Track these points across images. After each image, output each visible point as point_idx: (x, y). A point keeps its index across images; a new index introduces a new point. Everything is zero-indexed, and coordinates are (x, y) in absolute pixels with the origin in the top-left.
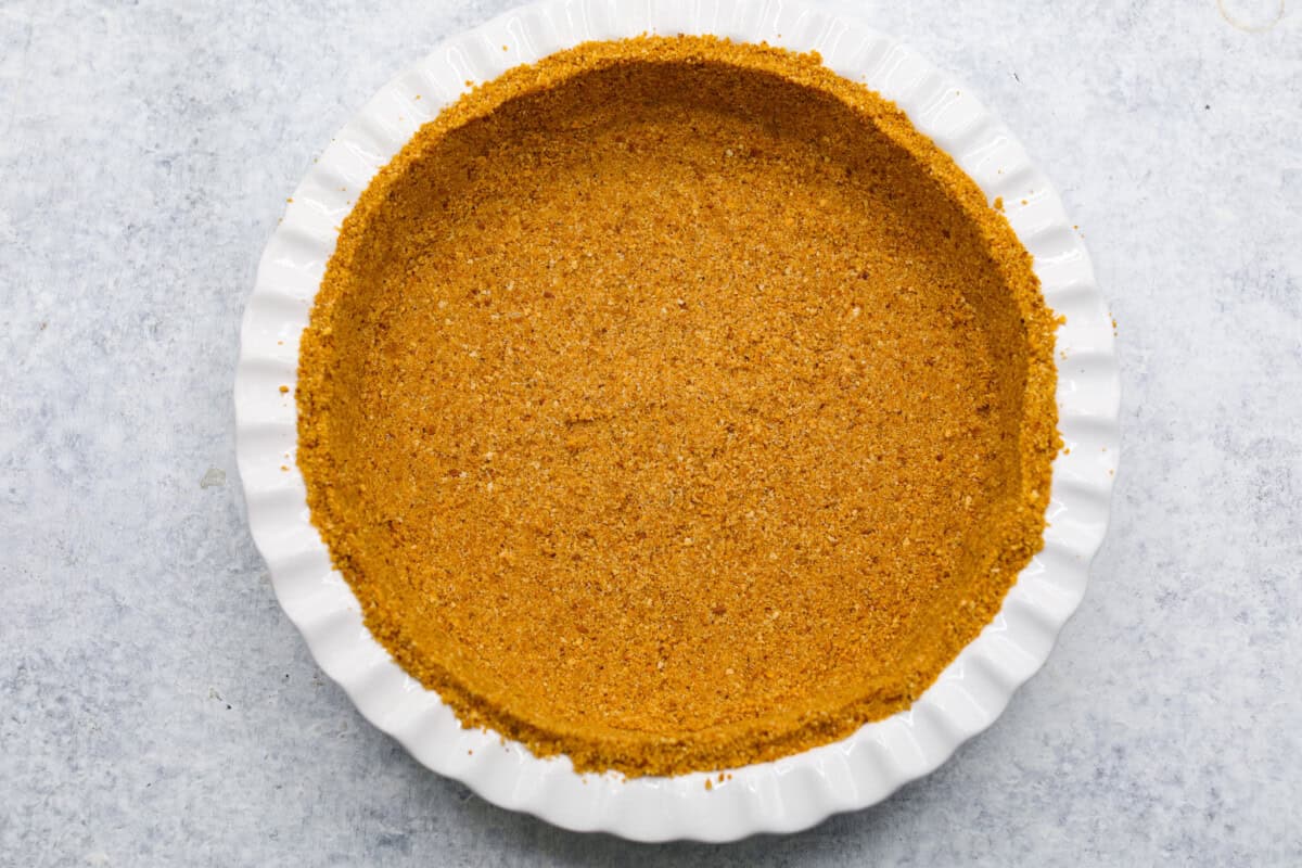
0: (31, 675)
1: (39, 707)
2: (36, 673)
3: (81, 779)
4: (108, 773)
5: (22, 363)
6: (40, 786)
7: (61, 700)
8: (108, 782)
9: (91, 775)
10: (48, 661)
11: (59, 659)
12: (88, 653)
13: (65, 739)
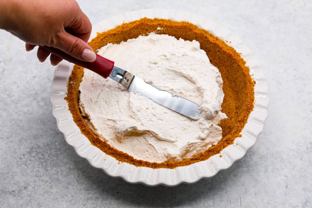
0: (34, 150)
1: (37, 157)
2: (35, 149)
3: (48, 173)
4: (56, 171)
5: (30, 85)
6: (38, 175)
7: (42, 155)
8: (56, 173)
9: (51, 171)
10: (39, 147)
11: (42, 146)
12: (50, 143)
13: (44, 164)
